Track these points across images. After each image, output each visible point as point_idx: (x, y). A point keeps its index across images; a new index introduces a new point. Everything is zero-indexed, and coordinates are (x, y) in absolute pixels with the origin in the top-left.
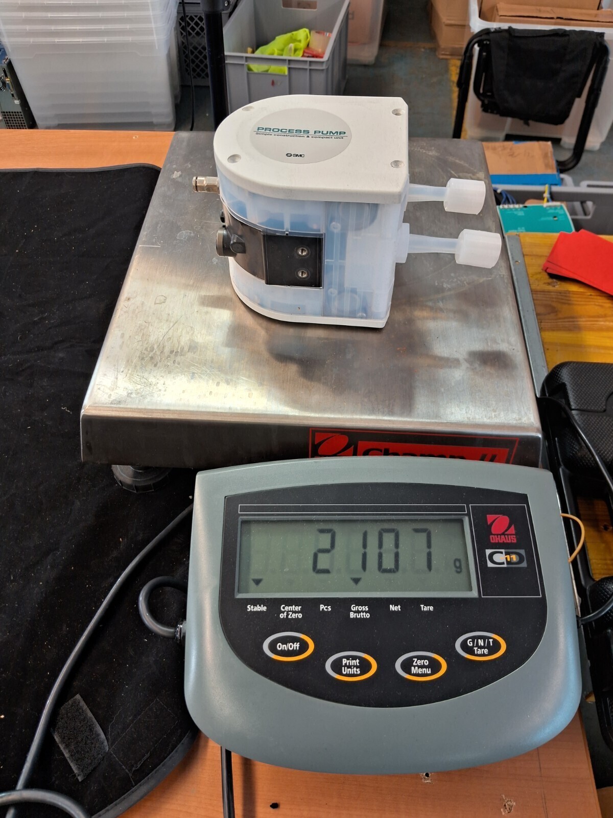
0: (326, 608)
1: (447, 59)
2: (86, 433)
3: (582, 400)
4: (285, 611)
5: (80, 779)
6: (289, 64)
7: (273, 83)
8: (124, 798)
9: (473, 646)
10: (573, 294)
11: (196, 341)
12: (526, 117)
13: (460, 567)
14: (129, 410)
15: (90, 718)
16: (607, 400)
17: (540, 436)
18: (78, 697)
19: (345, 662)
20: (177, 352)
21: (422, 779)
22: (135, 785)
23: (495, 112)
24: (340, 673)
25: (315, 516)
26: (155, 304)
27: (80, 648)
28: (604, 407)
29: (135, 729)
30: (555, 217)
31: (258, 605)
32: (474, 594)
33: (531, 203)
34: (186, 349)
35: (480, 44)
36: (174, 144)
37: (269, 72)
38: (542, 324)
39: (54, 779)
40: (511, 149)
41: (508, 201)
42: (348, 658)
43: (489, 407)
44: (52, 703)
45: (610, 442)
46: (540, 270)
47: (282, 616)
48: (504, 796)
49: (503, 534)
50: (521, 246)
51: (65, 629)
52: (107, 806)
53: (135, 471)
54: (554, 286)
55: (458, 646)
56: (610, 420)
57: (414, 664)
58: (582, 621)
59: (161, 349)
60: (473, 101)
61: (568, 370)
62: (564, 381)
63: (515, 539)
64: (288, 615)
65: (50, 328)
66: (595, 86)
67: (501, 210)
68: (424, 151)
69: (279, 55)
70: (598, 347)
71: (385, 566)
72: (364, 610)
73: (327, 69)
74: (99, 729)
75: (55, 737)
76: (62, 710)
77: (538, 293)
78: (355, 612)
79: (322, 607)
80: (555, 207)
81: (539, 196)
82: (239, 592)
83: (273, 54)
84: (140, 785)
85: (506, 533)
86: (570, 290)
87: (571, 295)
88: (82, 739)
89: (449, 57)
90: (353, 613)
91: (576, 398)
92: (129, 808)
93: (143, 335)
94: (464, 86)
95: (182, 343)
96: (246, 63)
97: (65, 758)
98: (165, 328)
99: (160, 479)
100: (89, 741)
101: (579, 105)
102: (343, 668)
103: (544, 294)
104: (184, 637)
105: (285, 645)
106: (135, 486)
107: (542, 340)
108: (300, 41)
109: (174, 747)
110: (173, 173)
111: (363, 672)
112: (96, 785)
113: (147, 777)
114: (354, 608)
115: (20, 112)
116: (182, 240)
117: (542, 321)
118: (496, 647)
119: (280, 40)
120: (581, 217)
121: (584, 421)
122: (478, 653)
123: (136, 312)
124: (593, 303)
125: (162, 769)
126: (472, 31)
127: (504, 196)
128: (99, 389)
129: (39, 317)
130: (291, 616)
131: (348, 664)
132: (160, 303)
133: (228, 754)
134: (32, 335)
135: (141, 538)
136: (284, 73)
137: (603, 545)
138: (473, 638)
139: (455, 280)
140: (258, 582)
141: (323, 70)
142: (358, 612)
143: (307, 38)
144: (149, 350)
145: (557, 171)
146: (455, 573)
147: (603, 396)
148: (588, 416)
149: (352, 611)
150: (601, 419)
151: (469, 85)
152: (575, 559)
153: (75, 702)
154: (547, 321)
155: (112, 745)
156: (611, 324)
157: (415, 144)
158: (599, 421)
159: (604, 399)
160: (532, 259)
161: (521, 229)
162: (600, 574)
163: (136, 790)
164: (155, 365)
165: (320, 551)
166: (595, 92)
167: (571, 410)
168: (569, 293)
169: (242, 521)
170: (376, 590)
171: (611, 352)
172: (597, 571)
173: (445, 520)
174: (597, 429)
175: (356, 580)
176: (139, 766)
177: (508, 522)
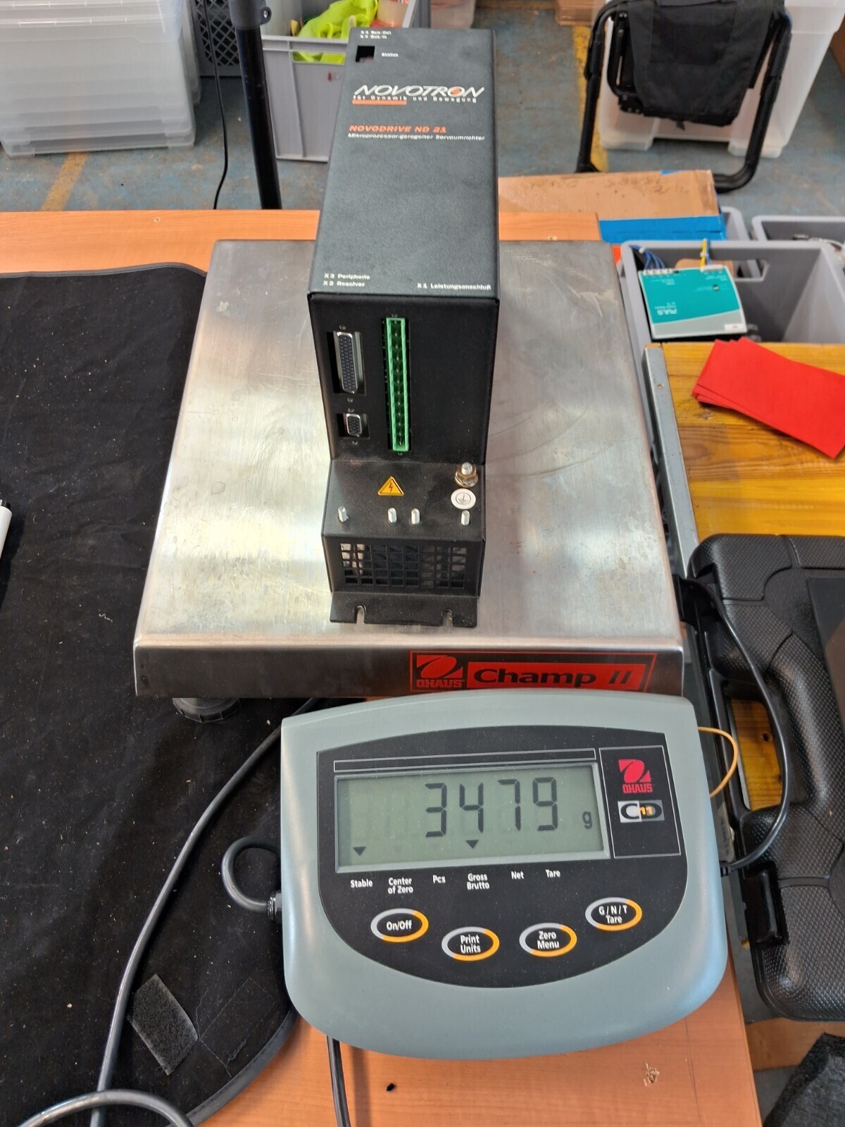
0: (440, 880)
1: (570, 27)
2: (141, 666)
3: (735, 586)
4: (394, 885)
5: (168, 1073)
7: (330, 77)
8: (221, 1093)
9: (606, 915)
10: (731, 429)
12: (680, 118)
13: (590, 821)
15: (172, 1002)
16: (768, 581)
17: (681, 649)
18: (156, 977)
19: (464, 939)
20: (244, 560)
22: (233, 1077)
23: (637, 111)
24: (458, 952)
25: (422, 771)
26: (211, 494)
28: (762, 594)
29: (227, 1015)
30: (715, 286)
31: (363, 880)
32: (606, 854)
33: (684, 266)
34: (255, 554)
35: (614, 16)
36: (216, 261)
37: (322, 61)
38: (691, 472)
39: (137, 1074)
40: (657, 182)
41: (653, 265)
42: (466, 935)
44: (126, 988)
45: (767, 640)
46: (688, 395)
47: (391, 891)
48: (647, 1065)
49: (638, 782)
50: (666, 363)
51: (133, 897)
52: (201, 1103)
54: (706, 418)
55: (588, 915)
56: (769, 611)
57: (541, 937)
58: (731, 867)
59: (224, 554)
60: (607, 97)
61: (719, 545)
62: (714, 561)
63: (651, 788)
64: (397, 889)
65: (73, 504)
66: (773, 74)
67: (644, 278)
68: (538, 261)
69: (334, 35)
70: (760, 501)
71: (504, 827)
72: (482, 879)
74: (183, 1014)
75: (134, 1026)
76: (139, 994)
77: (687, 429)
78: (472, 882)
79: (435, 878)
80: (716, 272)
81: (694, 254)
82: (340, 865)
83: (325, 34)
84: (238, 1077)
85: (641, 781)
86: (726, 423)
87: (727, 430)
88: (166, 1027)
89: (573, 23)
90: (470, 883)
91: (728, 582)
92: (226, 1104)
93: (200, 537)
94: (593, 77)
95: (249, 547)
96: (291, 51)
97: (148, 1049)
100: (174, 1029)
101: (752, 99)
102: (462, 946)
103: (694, 431)
104: (280, 913)
105: (396, 924)
106: (201, 717)
107: (690, 493)
108: (364, 11)
109: (273, 1032)
110: (219, 305)
111: (484, 949)
112: (187, 1079)
113: (245, 1068)
114: (471, 877)
117: (691, 468)
118: (630, 914)
119: (337, 9)
120: (755, 279)
121: (738, 615)
122: (612, 922)
123: (189, 507)
124: (755, 440)
125: (261, 1057)
127: (649, 257)
128: (153, 613)
129: (55, 489)
130: (401, 890)
131: (467, 942)
132: (219, 493)
133: (336, 1044)
134: (49, 515)
135: (211, 781)
137: (762, 760)
138: (605, 906)
140: (360, 850)
142: (476, 882)
143: (374, 5)
144: (209, 559)
146: (584, 829)
147: (761, 579)
148: (742, 606)
149: (469, 881)
150: (758, 610)
151: (600, 74)
152: (727, 784)
153: (153, 984)
154: (699, 468)
155: (201, 1033)
156: (778, 469)
157: (525, 251)
158: (756, 613)
159: (761, 584)
160: (678, 381)
161: (671, 304)
162: (758, 795)
163: (233, 1083)
164: (219, 578)
165: (430, 810)
166: (773, 81)
167: (722, 599)
168: (725, 428)
169: (338, 780)
170: (495, 855)
171: (776, 507)
172: (755, 792)
173: (572, 767)
174: (754, 623)
175: (473, 844)
176: (234, 1056)
177: (643, 768)
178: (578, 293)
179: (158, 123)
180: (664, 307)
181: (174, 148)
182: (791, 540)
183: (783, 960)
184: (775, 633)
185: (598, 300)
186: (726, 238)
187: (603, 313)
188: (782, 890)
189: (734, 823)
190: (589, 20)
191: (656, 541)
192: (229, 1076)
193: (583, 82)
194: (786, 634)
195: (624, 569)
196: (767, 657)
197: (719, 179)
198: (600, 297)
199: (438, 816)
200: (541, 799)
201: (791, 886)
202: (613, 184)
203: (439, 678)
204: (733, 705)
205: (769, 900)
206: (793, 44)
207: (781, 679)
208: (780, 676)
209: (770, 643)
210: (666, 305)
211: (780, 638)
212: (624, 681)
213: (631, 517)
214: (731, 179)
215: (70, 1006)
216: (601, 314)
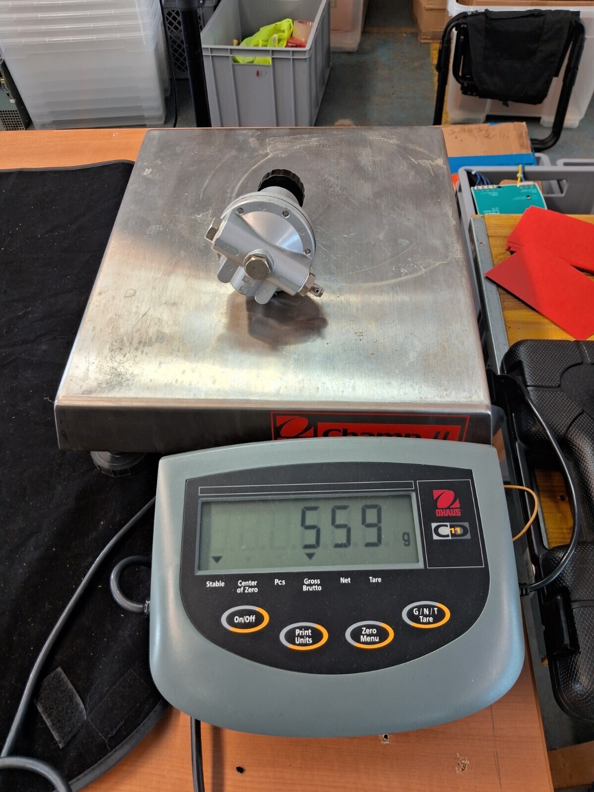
0: (281, 583)
1: (428, 44)
2: (60, 422)
3: (537, 376)
4: (242, 586)
5: (61, 746)
6: (273, 55)
7: (258, 74)
8: (101, 763)
9: (419, 615)
11: (164, 331)
12: (504, 98)
13: (408, 540)
14: (99, 399)
15: (70, 689)
16: (562, 376)
17: (490, 413)
18: (59, 669)
19: (298, 632)
20: (145, 343)
21: (381, 740)
22: (111, 751)
23: (474, 94)
24: (294, 643)
25: (270, 496)
26: (125, 297)
27: (61, 624)
28: (559, 383)
29: (111, 699)
30: (528, 196)
31: (217, 581)
32: (420, 565)
33: (504, 184)
34: (154, 339)
35: (458, 27)
36: (146, 142)
37: (254, 63)
38: (505, 303)
39: (37, 747)
40: (486, 131)
41: (482, 182)
42: (300, 628)
43: (441, 386)
44: (34, 676)
45: (563, 417)
46: (503, 250)
47: (239, 591)
48: (458, 754)
49: (448, 508)
50: (486, 227)
51: (48, 606)
52: (85, 770)
53: (112, 456)
55: (405, 615)
56: (564, 395)
57: (363, 633)
58: (530, 588)
59: (130, 339)
60: (452, 85)
61: (525, 348)
62: (520, 359)
63: (460, 513)
64: (244, 589)
65: (34, 322)
66: (572, 66)
67: (475, 192)
68: (386, 140)
69: (263, 46)
71: (337, 541)
72: (316, 583)
73: (310, 58)
74: (78, 699)
75: (38, 708)
76: (45, 683)
78: (307, 585)
79: (277, 581)
80: (529, 186)
81: (512, 176)
82: (199, 569)
83: (257, 46)
84: (116, 751)
85: (451, 507)
88: (63, 709)
89: (430, 41)
90: (306, 586)
91: (531, 374)
92: (105, 772)
93: (113, 327)
94: (443, 70)
95: (150, 334)
96: (231, 55)
97: (47, 728)
98: (134, 320)
99: (136, 463)
100: (69, 711)
101: (557, 84)
102: (296, 638)
105: (242, 618)
107: (504, 318)
108: (283, 31)
109: (147, 714)
110: (144, 171)
111: (313, 643)
112: (75, 751)
113: (121, 743)
114: (306, 581)
115: (16, 111)
116: (151, 235)
117: (505, 300)
118: (441, 615)
119: (264, 31)
120: (557, 195)
121: (538, 397)
122: (424, 621)
123: (108, 306)
125: (136, 737)
126: (450, 15)
127: (479, 177)
128: (71, 380)
129: (22, 312)
130: (248, 590)
131: (301, 634)
132: (131, 296)
134: (16, 329)
135: (118, 520)
136: (269, 63)
137: (560, 515)
138: (419, 607)
139: (412, 264)
140: (217, 559)
141: (305, 59)
142: (310, 585)
143: (291, 28)
144: (118, 341)
145: (532, 151)
146: (404, 547)
147: (558, 372)
148: (543, 391)
149: (305, 584)
150: (555, 394)
151: (447, 68)
152: (529, 529)
153: (57, 675)
155: (90, 713)
157: (376, 133)
158: (554, 397)
159: (558, 374)
160: (496, 240)
161: (495, 209)
163: (111, 756)
164: (125, 356)
166: (572, 71)
167: (527, 386)
169: (202, 502)
170: (327, 565)
172: (553, 540)
173: (395, 496)
174: (552, 404)
175: (310, 556)
176: (114, 733)
177: (453, 497)
178: (415, 160)
179: (140, 108)
182: (582, 344)
183: (575, 668)
184: (569, 411)
185: (431, 165)
187: (434, 173)
188: (574, 610)
189: (535, 560)
192: (108, 750)
194: (578, 412)
195: (445, 352)
196: (563, 430)
197: (534, 142)
198: (432, 163)
200: (368, 521)
201: (582, 607)
202: (454, 132)
203: (295, 437)
204: (536, 473)
205: (563, 618)
206: (587, 45)
207: (574, 447)
208: (573, 444)
209: (565, 419)
210: (491, 210)
211: (574, 415)
213: (452, 316)
214: (542, 142)
216: (433, 174)
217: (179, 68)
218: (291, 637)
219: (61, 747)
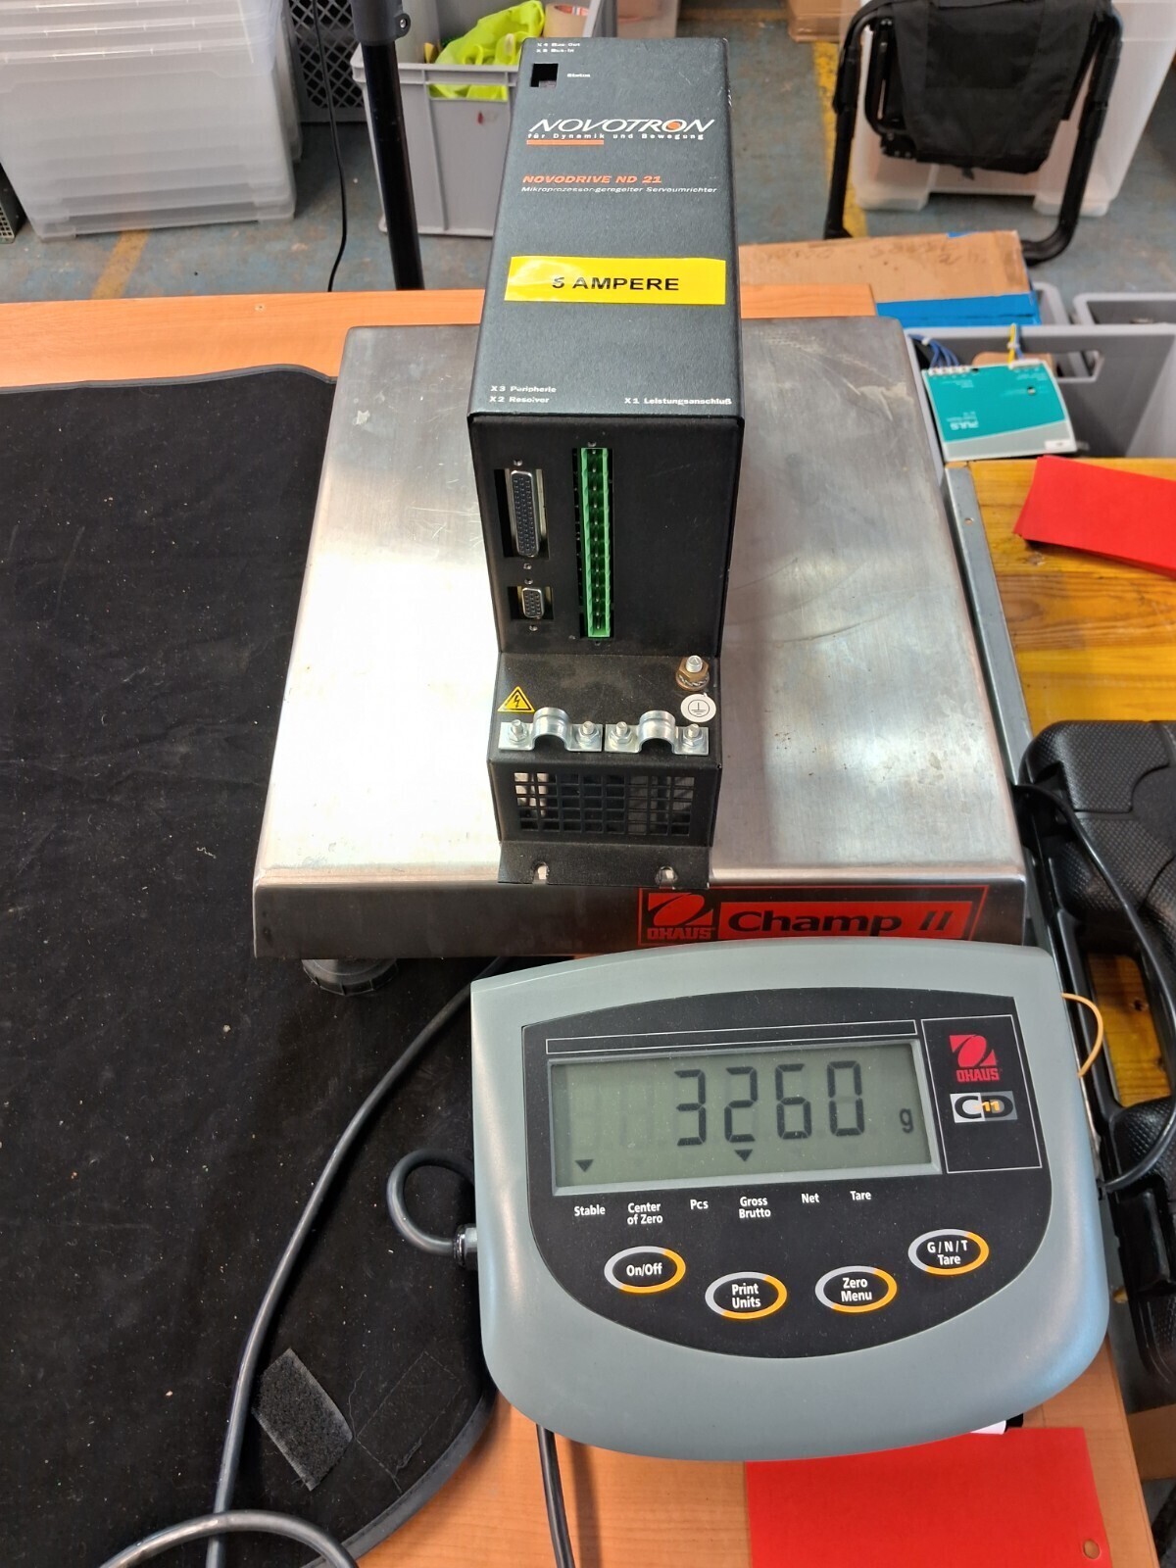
0: (700, 1205)
1: (809, 43)
2: (262, 914)
3: (1091, 792)
4: (635, 1213)
5: (310, 1487)
6: (510, 81)
7: (481, 119)
8: (388, 1514)
9: (937, 1253)
10: (1071, 577)
12: (967, 164)
13: (910, 1123)
15: (313, 1387)
16: (1135, 787)
17: (1023, 878)
18: (289, 1353)
19: (737, 1289)
22: (404, 1491)
23: (908, 154)
24: (730, 1308)
25: (671, 1053)
28: (1129, 804)
29: (394, 1404)
30: (1030, 388)
31: (592, 1206)
32: (935, 1168)
33: (985, 361)
35: (873, 23)
36: (350, 356)
37: (468, 97)
38: (1017, 638)
39: (267, 1491)
40: (943, 249)
41: (942, 360)
42: (739, 1282)
44: (249, 1368)
45: (1140, 867)
46: (1009, 532)
47: (631, 1221)
49: (978, 1066)
50: (976, 487)
52: (360, 1528)
53: (340, 964)
54: (1036, 563)
55: (912, 1253)
56: (1140, 827)
57: (845, 1286)
58: (1107, 1187)
60: (864, 135)
61: (1066, 736)
62: (1059, 759)
63: (996, 1074)
64: (640, 1219)
66: (1097, 98)
67: (930, 379)
68: (799, 346)
69: (485, 61)
70: (1115, 677)
71: (789, 1128)
72: (760, 1204)
74: (330, 1404)
75: (261, 1422)
76: (266, 1378)
77: (1009, 578)
78: (746, 1209)
79: (693, 1203)
80: (1031, 369)
81: (999, 346)
82: (558, 1185)
83: (472, 60)
84: (411, 1493)
85: (981, 1065)
86: (1064, 569)
87: (1065, 579)
88: (307, 1423)
89: (813, 38)
90: (743, 1210)
91: (1081, 789)
92: (395, 1530)
94: (846, 110)
96: (428, 83)
97: (280, 1456)
99: (379, 975)
100: (317, 1425)
101: (1067, 134)
102: (734, 1299)
103: (1019, 581)
104: (472, 1254)
105: (639, 1269)
106: (343, 987)
107: (1018, 667)
108: (526, 26)
109: (459, 1429)
110: (356, 416)
111: (764, 1306)
112: (339, 1495)
113: (420, 1480)
114: (744, 1202)
117: (1018, 633)
118: (972, 1251)
119: (487, 25)
121: (1096, 830)
122: (945, 1263)
124: (1104, 593)
125: (443, 1465)
127: (936, 351)
129: (131, 677)
130: (646, 1221)
131: (741, 1293)
134: (124, 713)
135: (361, 1077)
136: (500, 95)
137: (1135, 1037)
138: (936, 1240)
140: (585, 1165)
142: (752, 1208)
143: (539, 19)
146: (904, 1134)
147: (1128, 782)
148: (1103, 820)
149: (741, 1207)
150: (1125, 825)
151: (855, 106)
152: (1090, 1071)
153: (286, 1363)
154: (1026, 632)
155: (358, 1429)
156: (1138, 632)
157: (780, 332)
158: (1122, 829)
159: (1128, 788)
160: (994, 513)
161: (970, 415)
162: (1131, 1087)
163: (404, 1501)
165: (683, 1108)
166: (1097, 109)
167: (1075, 810)
168: (1062, 576)
169: (553, 1066)
170: (777, 1171)
171: (1139, 685)
172: (1126, 1083)
173: (884, 1046)
174: (1119, 844)
175: (744, 1155)
176: (406, 1462)
177: (985, 1046)
178: (857, 386)
179: (245, 188)
180: (959, 419)
181: (265, 221)
182: (1166, 727)
184: (1150, 858)
185: (885, 397)
186: (1040, 322)
187: (892, 413)
189: (1100, 1126)
190: (836, 33)
191: (981, 728)
192: (398, 1491)
193: (831, 117)
194: (1166, 858)
195: (938, 768)
196: (1142, 890)
198: (887, 393)
199: (694, 1116)
200: (840, 1091)
202: (881, 253)
203: (679, 926)
204: (1093, 963)
205: (1157, 1231)
206: (1126, 58)
207: (1161, 922)
208: (1162, 919)
209: (1144, 872)
210: (962, 416)
211: (1159, 863)
212: (940, 927)
213: (945, 696)
214: (1041, 245)
215: (169, 1394)
216: (891, 417)
217: (317, 101)
218: (724, 1297)
219: (310, 1489)
